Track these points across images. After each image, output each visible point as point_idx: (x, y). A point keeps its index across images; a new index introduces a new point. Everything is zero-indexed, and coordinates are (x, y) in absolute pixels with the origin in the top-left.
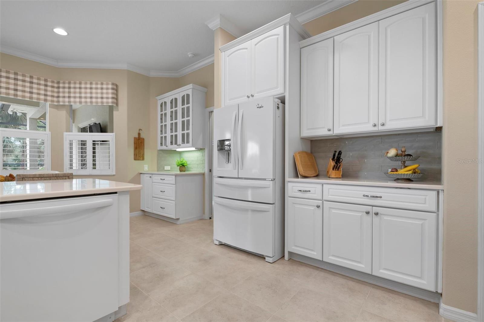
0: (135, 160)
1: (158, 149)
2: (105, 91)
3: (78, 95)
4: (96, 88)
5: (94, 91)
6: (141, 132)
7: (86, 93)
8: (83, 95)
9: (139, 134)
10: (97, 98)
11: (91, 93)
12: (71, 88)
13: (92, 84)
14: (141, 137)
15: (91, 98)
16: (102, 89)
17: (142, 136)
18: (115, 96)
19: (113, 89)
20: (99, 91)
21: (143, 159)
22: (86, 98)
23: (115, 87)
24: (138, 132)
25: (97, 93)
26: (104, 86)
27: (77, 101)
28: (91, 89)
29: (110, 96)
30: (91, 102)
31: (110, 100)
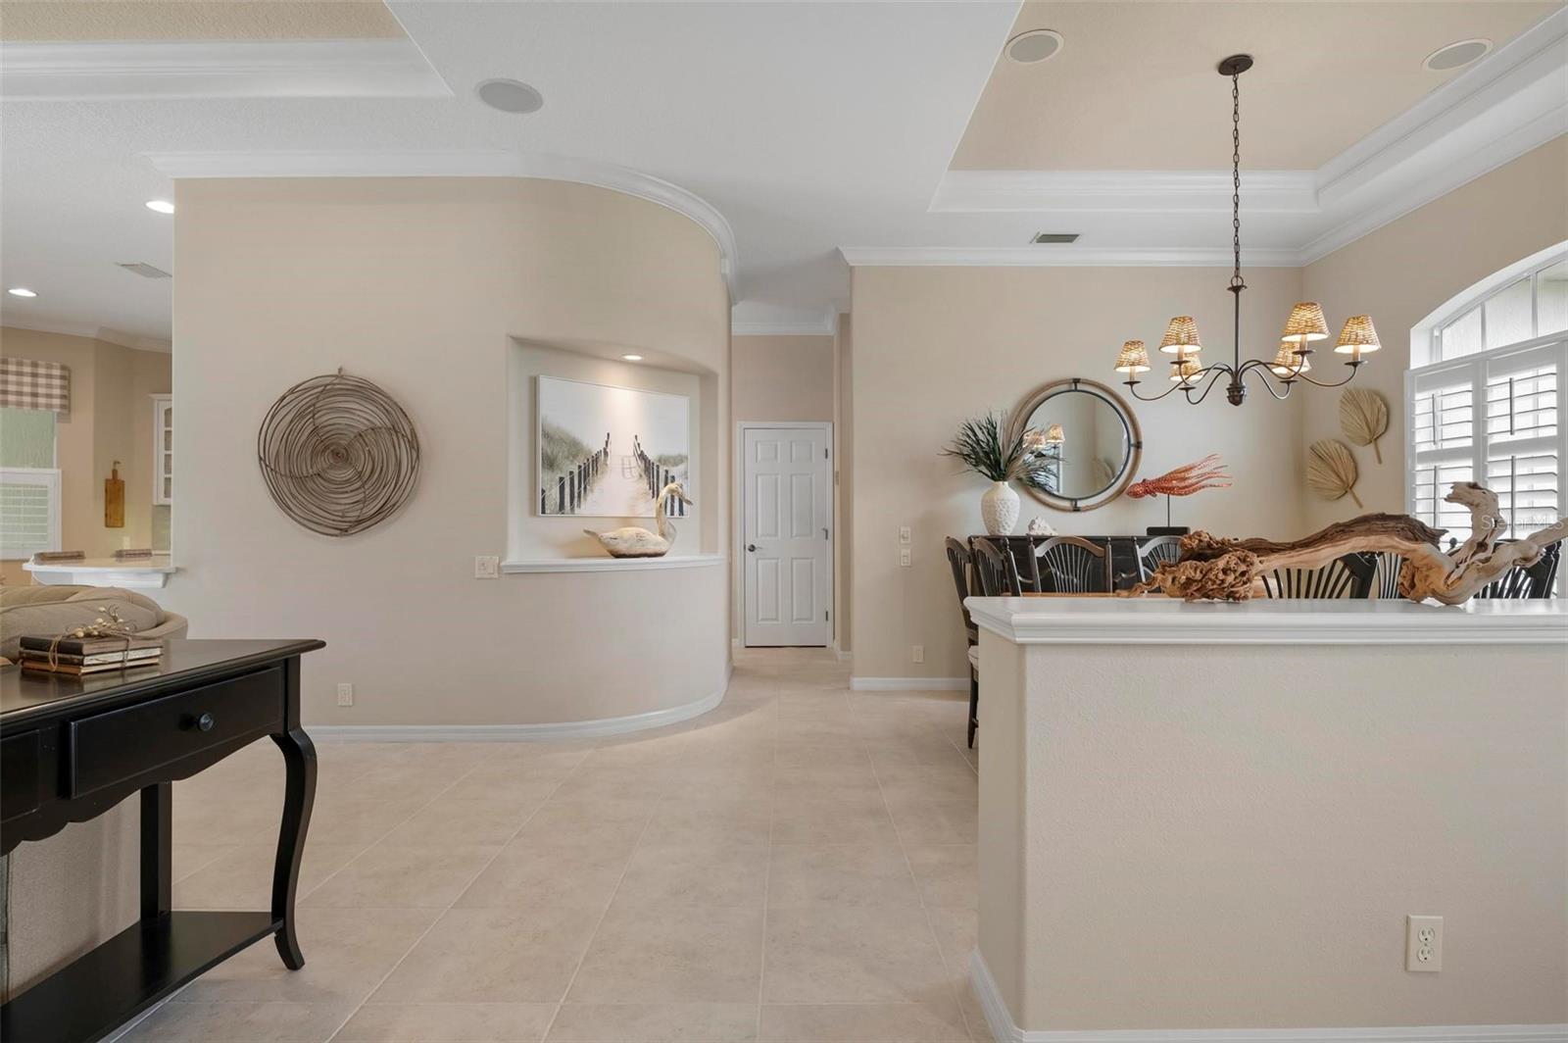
0: (107, 526)
1: (155, 503)
2: (42, 381)
6: (118, 467)
9: (115, 472)
10: (20, 394)
11: (4, 382)
14: (119, 477)
15: (4, 392)
16: (35, 376)
17: (121, 476)
18: (65, 392)
19: (62, 377)
20: (27, 379)
21: (122, 526)
23: (66, 373)
24: (112, 468)
25: (20, 384)
26: (42, 371)
28: (5, 373)
29: (57, 392)
30: (5, 402)
31: (57, 402)
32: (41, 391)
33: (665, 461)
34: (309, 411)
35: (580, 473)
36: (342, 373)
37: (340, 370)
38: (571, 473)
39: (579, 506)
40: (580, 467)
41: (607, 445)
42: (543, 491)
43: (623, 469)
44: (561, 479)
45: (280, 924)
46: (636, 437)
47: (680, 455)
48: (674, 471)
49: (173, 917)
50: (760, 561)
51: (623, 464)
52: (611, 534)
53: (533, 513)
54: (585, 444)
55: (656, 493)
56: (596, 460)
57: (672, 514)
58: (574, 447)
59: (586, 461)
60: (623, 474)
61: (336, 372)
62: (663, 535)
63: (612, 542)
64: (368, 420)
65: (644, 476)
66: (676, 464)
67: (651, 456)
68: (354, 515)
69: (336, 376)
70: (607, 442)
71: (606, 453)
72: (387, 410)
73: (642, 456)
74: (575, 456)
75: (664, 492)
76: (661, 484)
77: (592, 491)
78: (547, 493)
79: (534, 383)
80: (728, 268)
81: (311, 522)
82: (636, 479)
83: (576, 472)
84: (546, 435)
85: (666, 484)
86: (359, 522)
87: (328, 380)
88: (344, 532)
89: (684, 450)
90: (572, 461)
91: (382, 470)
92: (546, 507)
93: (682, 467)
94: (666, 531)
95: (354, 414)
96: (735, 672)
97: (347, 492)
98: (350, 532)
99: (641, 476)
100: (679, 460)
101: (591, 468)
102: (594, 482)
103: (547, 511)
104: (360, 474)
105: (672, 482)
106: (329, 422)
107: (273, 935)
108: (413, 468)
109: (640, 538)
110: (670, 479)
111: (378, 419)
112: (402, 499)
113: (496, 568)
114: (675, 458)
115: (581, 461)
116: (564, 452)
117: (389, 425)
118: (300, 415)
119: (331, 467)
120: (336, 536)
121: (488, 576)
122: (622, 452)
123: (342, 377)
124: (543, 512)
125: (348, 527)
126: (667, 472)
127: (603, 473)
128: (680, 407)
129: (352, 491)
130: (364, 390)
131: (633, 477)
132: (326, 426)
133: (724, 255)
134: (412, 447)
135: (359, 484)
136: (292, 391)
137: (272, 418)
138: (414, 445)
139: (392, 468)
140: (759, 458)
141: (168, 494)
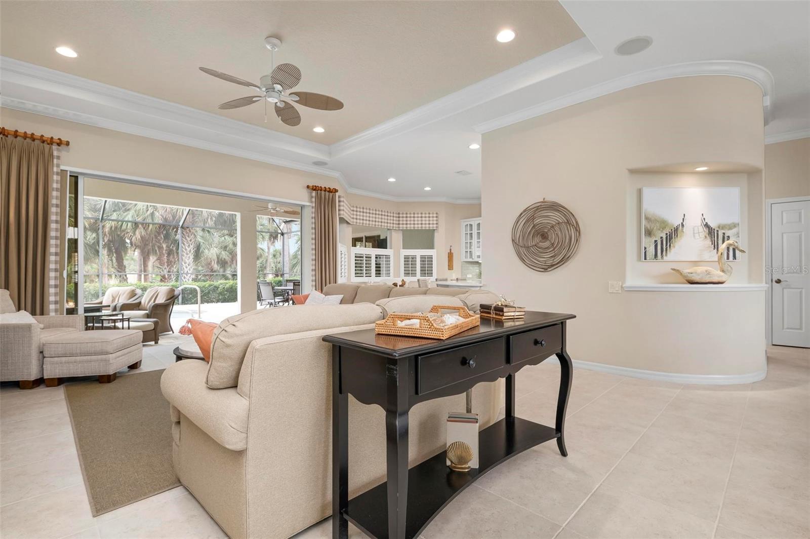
0: (449, 269)
1: (462, 261)
2: (431, 219)
4: (425, 217)
5: (423, 219)
6: (451, 248)
7: (418, 221)
8: (416, 222)
9: (450, 250)
10: (425, 224)
11: (422, 221)
13: (422, 214)
14: (452, 252)
15: (422, 224)
16: (429, 217)
18: (437, 222)
19: (436, 217)
20: (427, 219)
21: (453, 269)
22: (418, 224)
25: (425, 221)
26: (431, 215)
28: (422, 217)
29: (435, 222)
30: (422, 227)
31: (435, 226)
32: (431, 222)
33: (722, 228)
34: (532, 218)
35: (667, 238)
36: (545, 200)
37: (544, 199)
38: (661, 238)
39: (666, 255)
40: (667, 234)
41: (683, 221)
42: (645, 248)
43: (694, 233)
44: (656, 241)
45: (559, 435)
46: (702, 215)
47: (733, 223)
48: (728, 233)
49: (516, 418)
50: (785, 290)
51: (694, 231)
52: (689, 271)
53: (639, 259)
54: (670, 221)
55: (716, 247)
56: (676, 230)
57: (728, 258)
58: (663, 224)
59: (670, 231)
60: (694, 236)
61: (542, 200)
62: (723, 271)
63: (689, 275)
64: (556, 220)
65: (708, 237)
66: (730, 229)
67: (713, 225)
68: (550, 262)
69: (543, 202)
70: (683, 219)
71: (683, 225)
72: (564, 214)
73: (707, 225)
74: (664, 228)
75: (722, 247)
76: (720, 241)
77: (674, 247)
78: (647, 249)
79: (640, 192)
80: (768, 102)
81: (532, 266)
82: (702, 239)
83: (664, 237)
84: (647, 218)
85: (723, 242)
86: (553, 266)
87: (539, 204)
88: (545, 270)
89: (735, 219)
90: (662, 231)
91: (562, 243)
92: (647, 256)
93: (734, 230)
94: (725, 269)
95: (550, 218)
96: (769, 359)
97: (547, 253)
98: (548, 270)
99: (706, 237)
100: (735, 226)
101: (673, 235)
102: (675, 242)
103: (648, 258)
104: (553, 244)
105: (728, 240)
106: (541, 222)
107: (556, 439)
108: (577, 241)
109: (708, 273)
110: (726, 238)
111: (561, 219)
112: (572, 255)
113: (620, 288)
114: (729, 225)
115: (667, 231)
116: (657, 227)
117: (566, 221)
118: (527, 221)
119: (540, 242)
120: (542, 271)
121: (616, 292)
122: (694, 223)
123: (545, 202)
124: (645, 259)
125: (546, 268)
126: (724, 234)
127: (681, 236)
128: (733, 194)
129: (550, 252)
130: (555, 207)
131: (701, 238)
132: (538, 224)
133: (765, 95)
134: (576, 230)
135: (553, 249)
136: (525, 211)
137: (517, 223)
138: (578, 230)
139: (567, 241)
140: (785, 221)
141: (466, 257)
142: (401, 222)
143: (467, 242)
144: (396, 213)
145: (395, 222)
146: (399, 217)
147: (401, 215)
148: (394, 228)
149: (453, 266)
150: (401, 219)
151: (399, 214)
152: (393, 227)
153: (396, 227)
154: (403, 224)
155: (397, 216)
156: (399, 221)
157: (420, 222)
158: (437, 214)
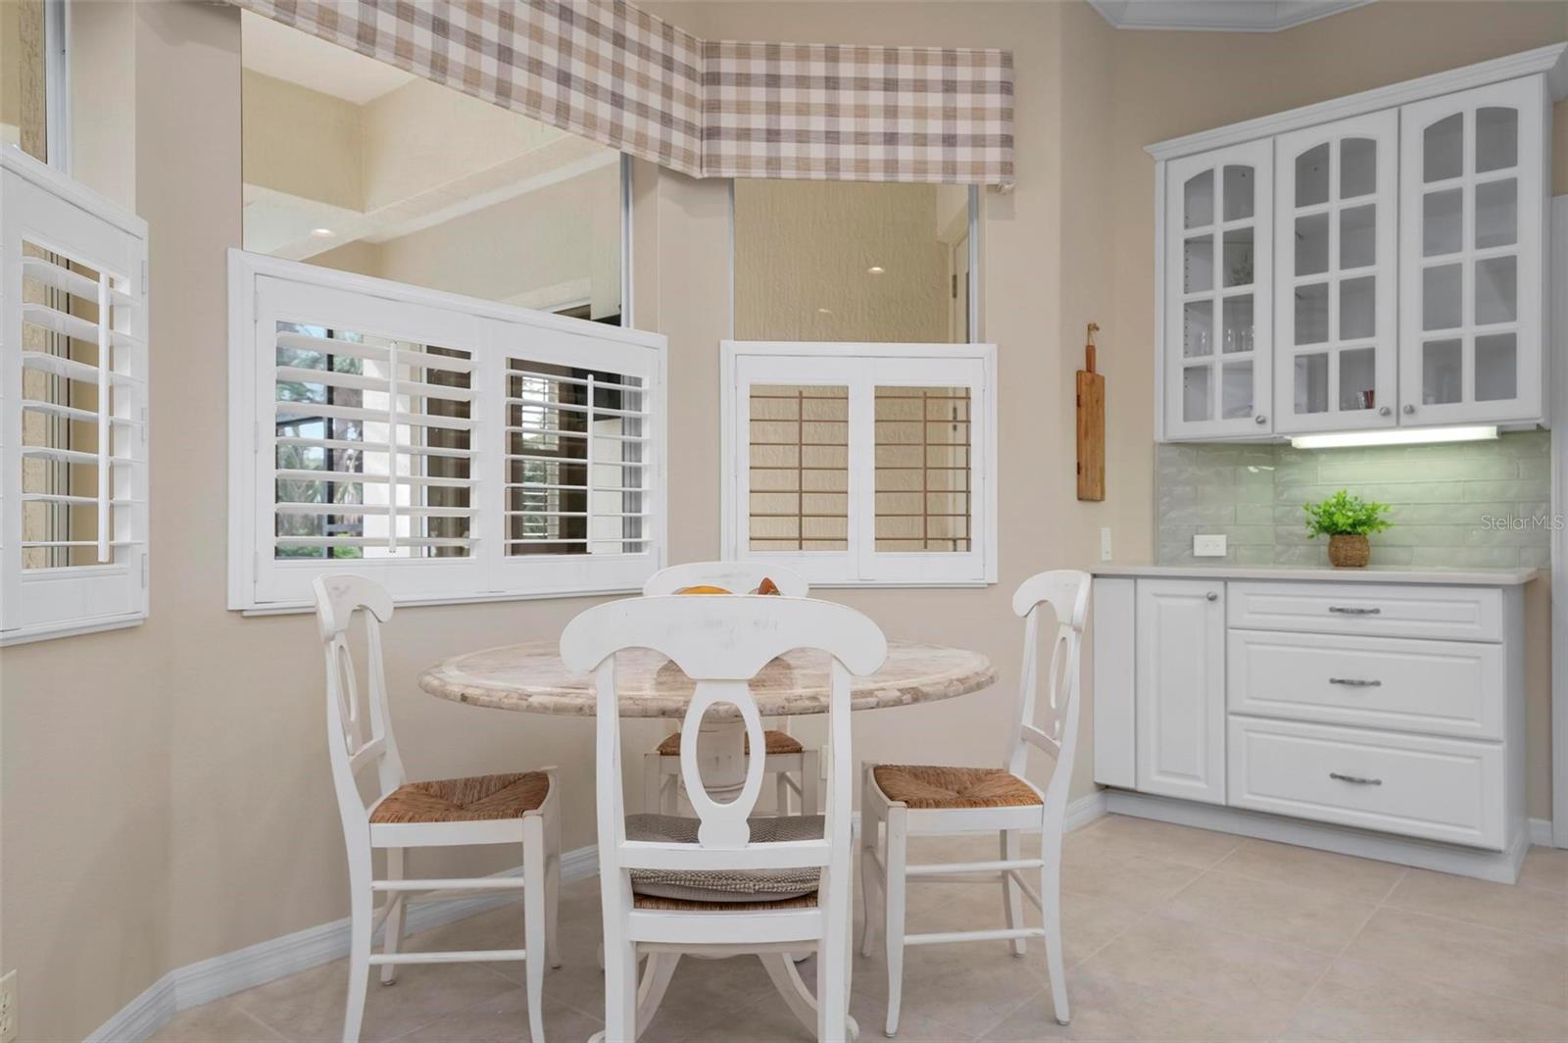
0: (1082, 499)
1: (1160, 438)
2: (964, 100)
3: (818, 123)
4: (915, 81)
5: (905, 99)
6: (1096, 340)
7: (862, 111)
8: (847, 125)
10: (921, 140)
11: (891, 112)
12: (783, 82)
13: (897, 62)
15: (891, 139)
16: (950, 87)
17: (1104, 363)
19: (1006, 87)
20: (935, 100)
22: (861, 138)
24: (1085, 339)
25: (921, 113)
26: (964, 74)
27: (812, 156)
28: (890, 85)
29: (993, 128)
30: (891, 166)
31: (993, 154)
32: (964, 128)
141: (1194, 411)
142: (728, 120)
143: (1208, 305)
144: (690, 44)
145: (679, 111)
146: (713, 79)
147: (728, 65)
148: (676, 165)
149: (1102, 470)
150: (728, 93)
151: (712, 51)
152: (666, 148)
153: (688, 157)
154: (744, 134)
155: (701, 66)
156: (714, 106)
157: (877, 125)
158: (1007, 60)
